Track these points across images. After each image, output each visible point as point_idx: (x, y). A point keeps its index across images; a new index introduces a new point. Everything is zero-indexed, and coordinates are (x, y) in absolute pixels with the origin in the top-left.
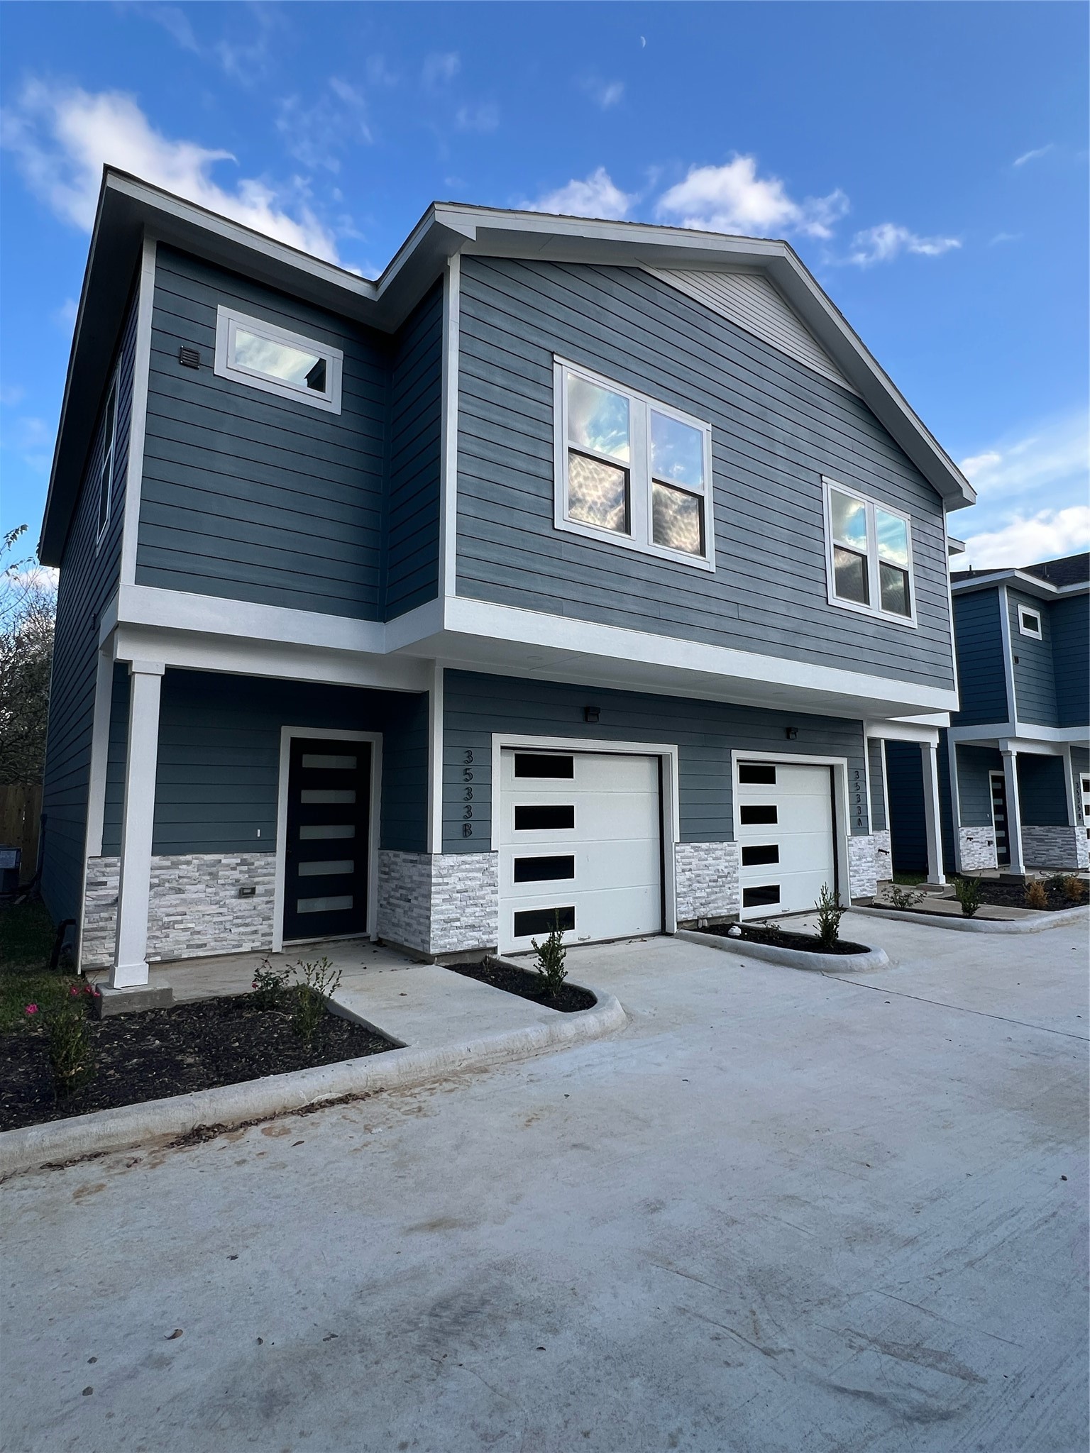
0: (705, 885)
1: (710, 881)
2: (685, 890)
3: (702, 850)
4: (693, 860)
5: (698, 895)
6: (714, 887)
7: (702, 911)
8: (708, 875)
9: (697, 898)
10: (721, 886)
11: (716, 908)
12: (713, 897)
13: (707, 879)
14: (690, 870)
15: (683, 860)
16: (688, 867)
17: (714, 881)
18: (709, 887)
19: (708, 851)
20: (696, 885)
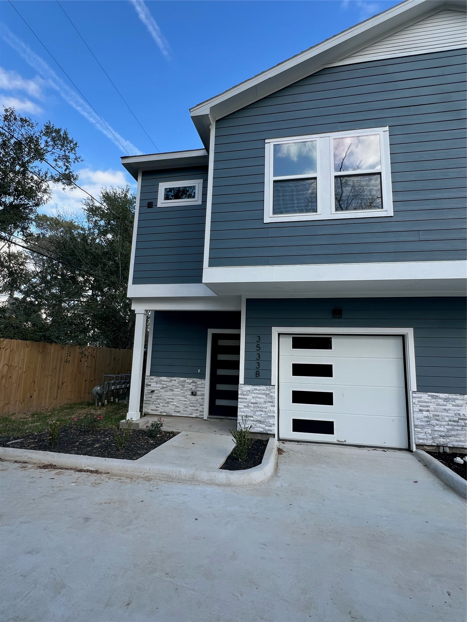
0: (444, 423)
1: (450, 421)
2: (423, 424)
3: (440, 398)
4: (430, 404)
5: (436, 428)
6: (454, 426)
7: (442, 441)
8: (447, 416)
9: (436, 431)
10: (463, 426)
11: (457, 441)
12: (453, 433)
13: (447, 419)
14: (428, 411)
15: (420, 404)
16: (426, 408)
17: (454, 421)
18: (448, 425)
19: (446, 400)
20: (434, 422)
